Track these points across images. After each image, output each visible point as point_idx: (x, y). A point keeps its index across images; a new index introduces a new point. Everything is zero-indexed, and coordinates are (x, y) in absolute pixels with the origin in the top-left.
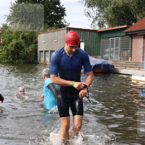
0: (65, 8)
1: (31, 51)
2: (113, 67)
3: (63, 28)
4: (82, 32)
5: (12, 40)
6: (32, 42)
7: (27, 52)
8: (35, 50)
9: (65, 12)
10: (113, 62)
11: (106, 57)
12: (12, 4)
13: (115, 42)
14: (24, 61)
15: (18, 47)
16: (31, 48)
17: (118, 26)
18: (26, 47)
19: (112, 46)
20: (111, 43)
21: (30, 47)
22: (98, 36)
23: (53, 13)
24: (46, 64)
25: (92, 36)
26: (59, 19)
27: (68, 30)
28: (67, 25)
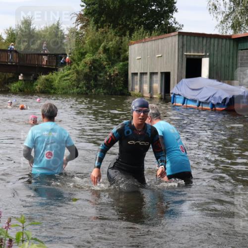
1: (117, 74)
3: (173, 34)
4: (205, 40)
5: (86, 56)
6: (119, 57)
7: (110, 76)
8: (125, 72)
9: (175, 5)
14: (105, 91)
15: (96, 66)
16: (117, 69)
18: (109, 67)
21: (115, 67)
22: (233, 46)
23: (153, 8)
24: (143, 96)
25: (222, 46)
26: (164, 19)
27: (181, 36)
28: (179, 29)
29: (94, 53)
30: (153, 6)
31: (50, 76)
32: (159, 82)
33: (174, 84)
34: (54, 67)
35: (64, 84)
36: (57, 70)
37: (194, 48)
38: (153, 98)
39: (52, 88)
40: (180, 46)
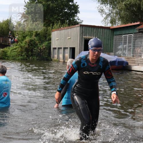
0: (78, 6)
1: (44, 48)
2: (127, 63)
3: (77, 26)
4: (95, 29)
5: (26, 38)
6: (46, 39)
7: (40, 49)
8: (49, 47)
9: (78, 9)
10: (125, 58)
11: (119, 53)
12: (26, 3)
13: (128, 39)
14: (37, 58)
15: (32, 44)
16: (44, 45)
17: (131, 23)
18: (40, 44)
19: (125, 43)
20: (124, 40)
21: (43, 44)
22: (111, 33)
23: (66, 10)
24: (60, 61)
25: (104, 33)
26: (72, 17)
27: (81, 27)
28: (80, 23)
29: (31, 35)
30: (66, 9)
31: (5, 49)
32: (69, 53)
33: (77, 54)
34: (8, 44)
35: (13, 54)
36: (9, 46)
37: (89, 34)
38: (65, 62)
39: (6, 56)
40: (81, 33)
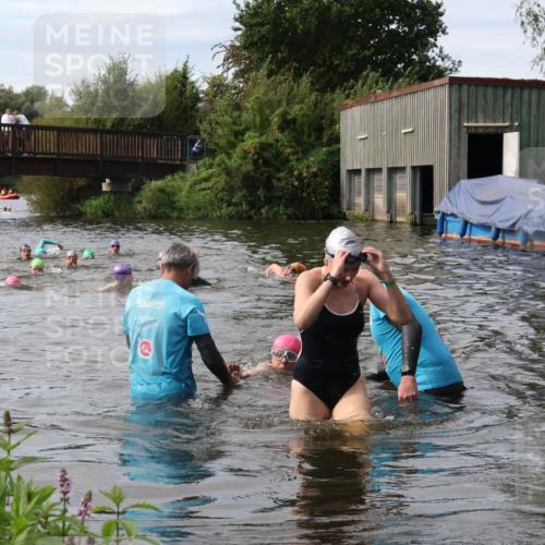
0: (439, 6)
1: (315, 173)
3: (437, 82)
4: (509, 92)
5: (246, 136)
6: (319, 137)
7: (300, 178)
8: (332, 168)
9: (441, 18)
12: (238, 6)
14: (290, 211)
15: (268, 159)
16: (313, 162)
18: (297, 160)
21: (311, 159)
23: (393, 26)
24: (374, 220)
26: (416, 49)
27: (456, 87)
28: (451, 70)
29: (263, 127)
30: (392, 22)
31: (169, 182)
32: (409, 188)
33: (441, 190)
34: (178, 163)
35: (200, 197)
36: (183, 168)
37: (484, 112)
38: (396, 222)
39: (174, 209)
40: (453, 108)
